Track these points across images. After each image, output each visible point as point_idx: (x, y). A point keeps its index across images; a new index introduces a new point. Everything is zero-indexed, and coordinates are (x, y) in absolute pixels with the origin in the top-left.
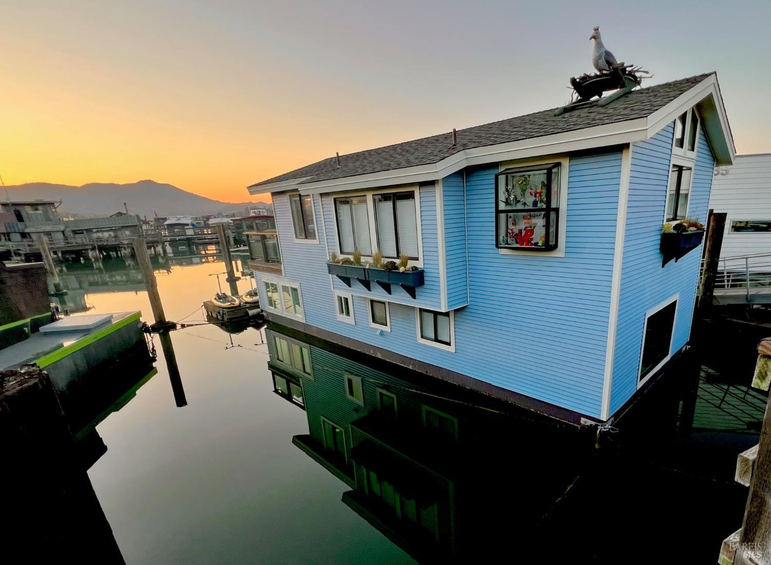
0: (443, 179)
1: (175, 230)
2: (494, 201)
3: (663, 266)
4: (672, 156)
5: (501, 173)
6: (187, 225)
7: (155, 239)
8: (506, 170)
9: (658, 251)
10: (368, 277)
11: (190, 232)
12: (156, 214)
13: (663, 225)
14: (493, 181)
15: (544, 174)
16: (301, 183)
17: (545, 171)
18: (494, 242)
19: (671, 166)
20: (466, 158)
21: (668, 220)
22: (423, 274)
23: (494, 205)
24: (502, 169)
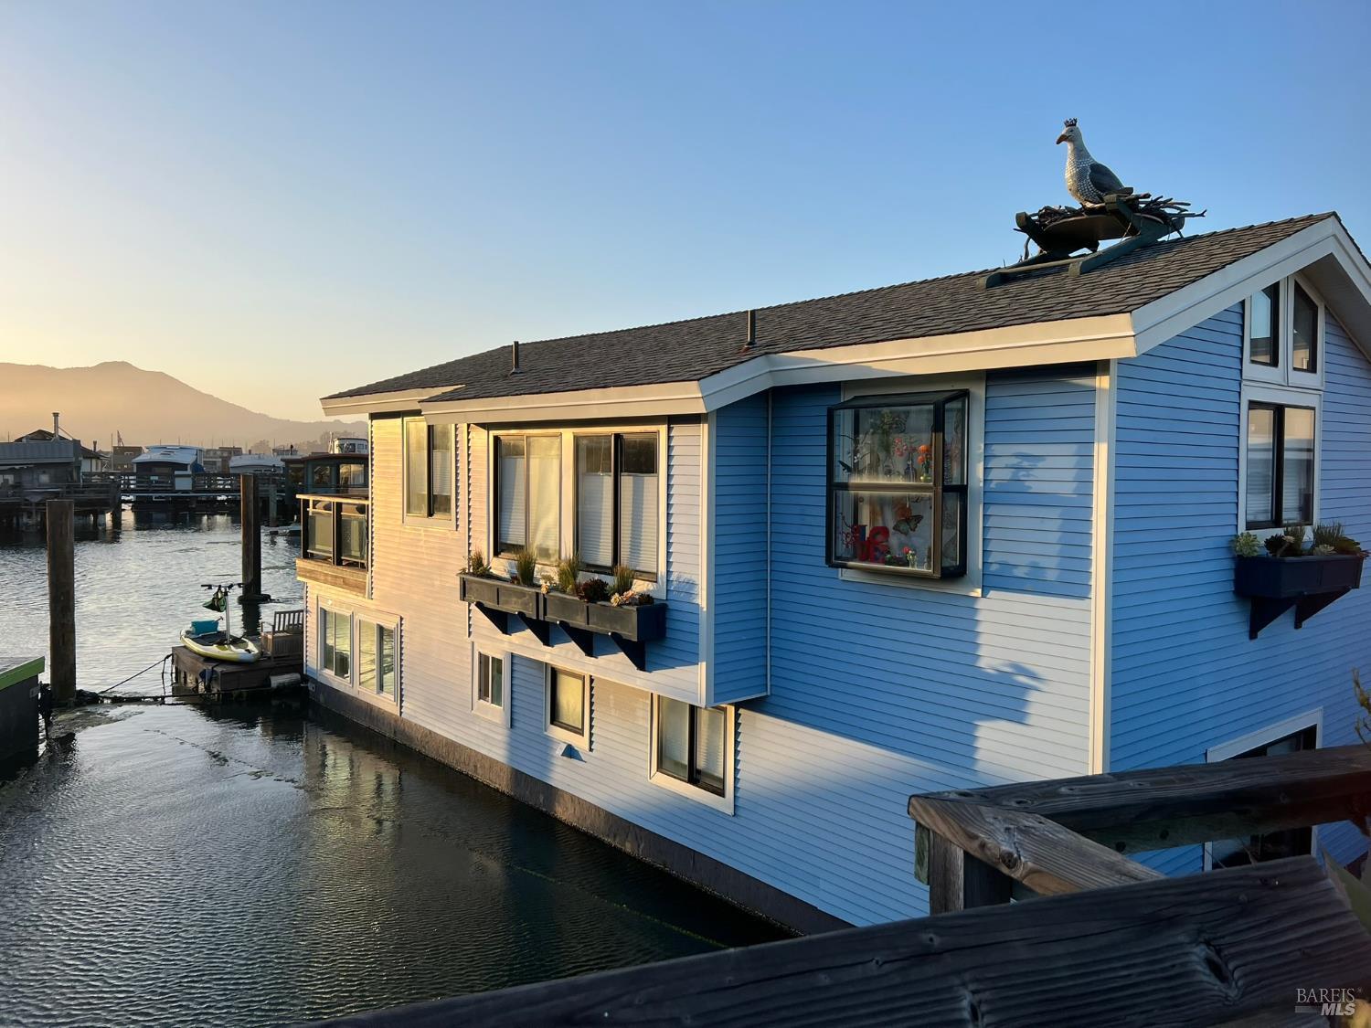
0: (719, 411)
1: (152, 478)
2: (824, 461)
3: (1253, 635)
4: (1244, 383)
5: (844, 406)
6: (183, 467)
7: (102, 496)
8: (856, 398)
9: (1230, 597)
10: (545, 614)
11: (183, 484)
12: (119, 436)
13: (1236, 536)
14: (824, 421)
15: (929, 411)
16: (430, 400)
17: (932, 407)
18: (823, 552)
19: (1244, 406)
20: (770, 372)
21: (1251, 525)
22: (664, 614)
23: (824, 471)
24: (846, 397)
